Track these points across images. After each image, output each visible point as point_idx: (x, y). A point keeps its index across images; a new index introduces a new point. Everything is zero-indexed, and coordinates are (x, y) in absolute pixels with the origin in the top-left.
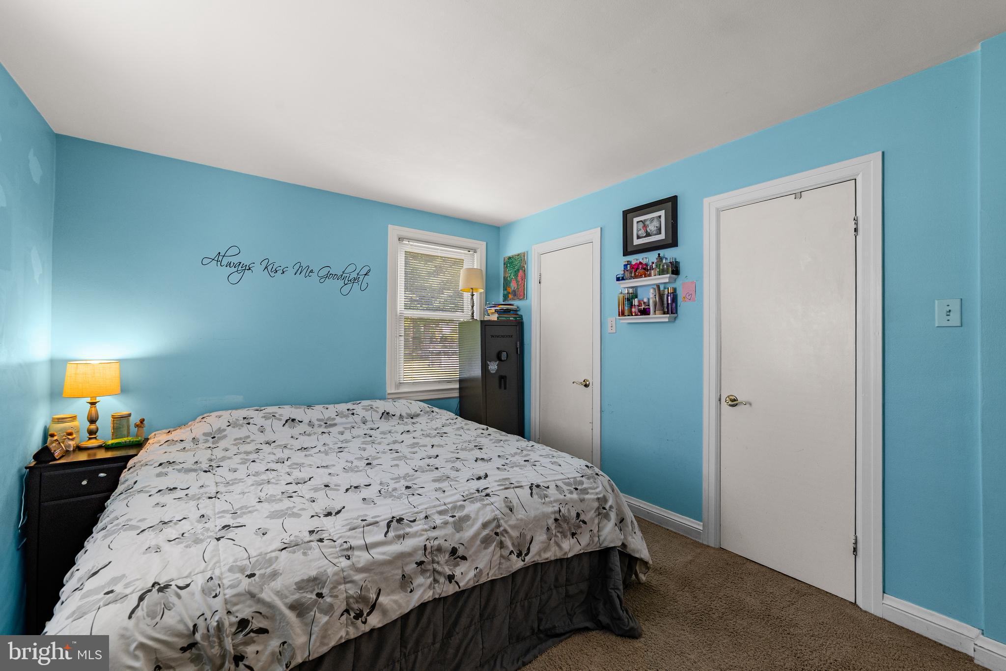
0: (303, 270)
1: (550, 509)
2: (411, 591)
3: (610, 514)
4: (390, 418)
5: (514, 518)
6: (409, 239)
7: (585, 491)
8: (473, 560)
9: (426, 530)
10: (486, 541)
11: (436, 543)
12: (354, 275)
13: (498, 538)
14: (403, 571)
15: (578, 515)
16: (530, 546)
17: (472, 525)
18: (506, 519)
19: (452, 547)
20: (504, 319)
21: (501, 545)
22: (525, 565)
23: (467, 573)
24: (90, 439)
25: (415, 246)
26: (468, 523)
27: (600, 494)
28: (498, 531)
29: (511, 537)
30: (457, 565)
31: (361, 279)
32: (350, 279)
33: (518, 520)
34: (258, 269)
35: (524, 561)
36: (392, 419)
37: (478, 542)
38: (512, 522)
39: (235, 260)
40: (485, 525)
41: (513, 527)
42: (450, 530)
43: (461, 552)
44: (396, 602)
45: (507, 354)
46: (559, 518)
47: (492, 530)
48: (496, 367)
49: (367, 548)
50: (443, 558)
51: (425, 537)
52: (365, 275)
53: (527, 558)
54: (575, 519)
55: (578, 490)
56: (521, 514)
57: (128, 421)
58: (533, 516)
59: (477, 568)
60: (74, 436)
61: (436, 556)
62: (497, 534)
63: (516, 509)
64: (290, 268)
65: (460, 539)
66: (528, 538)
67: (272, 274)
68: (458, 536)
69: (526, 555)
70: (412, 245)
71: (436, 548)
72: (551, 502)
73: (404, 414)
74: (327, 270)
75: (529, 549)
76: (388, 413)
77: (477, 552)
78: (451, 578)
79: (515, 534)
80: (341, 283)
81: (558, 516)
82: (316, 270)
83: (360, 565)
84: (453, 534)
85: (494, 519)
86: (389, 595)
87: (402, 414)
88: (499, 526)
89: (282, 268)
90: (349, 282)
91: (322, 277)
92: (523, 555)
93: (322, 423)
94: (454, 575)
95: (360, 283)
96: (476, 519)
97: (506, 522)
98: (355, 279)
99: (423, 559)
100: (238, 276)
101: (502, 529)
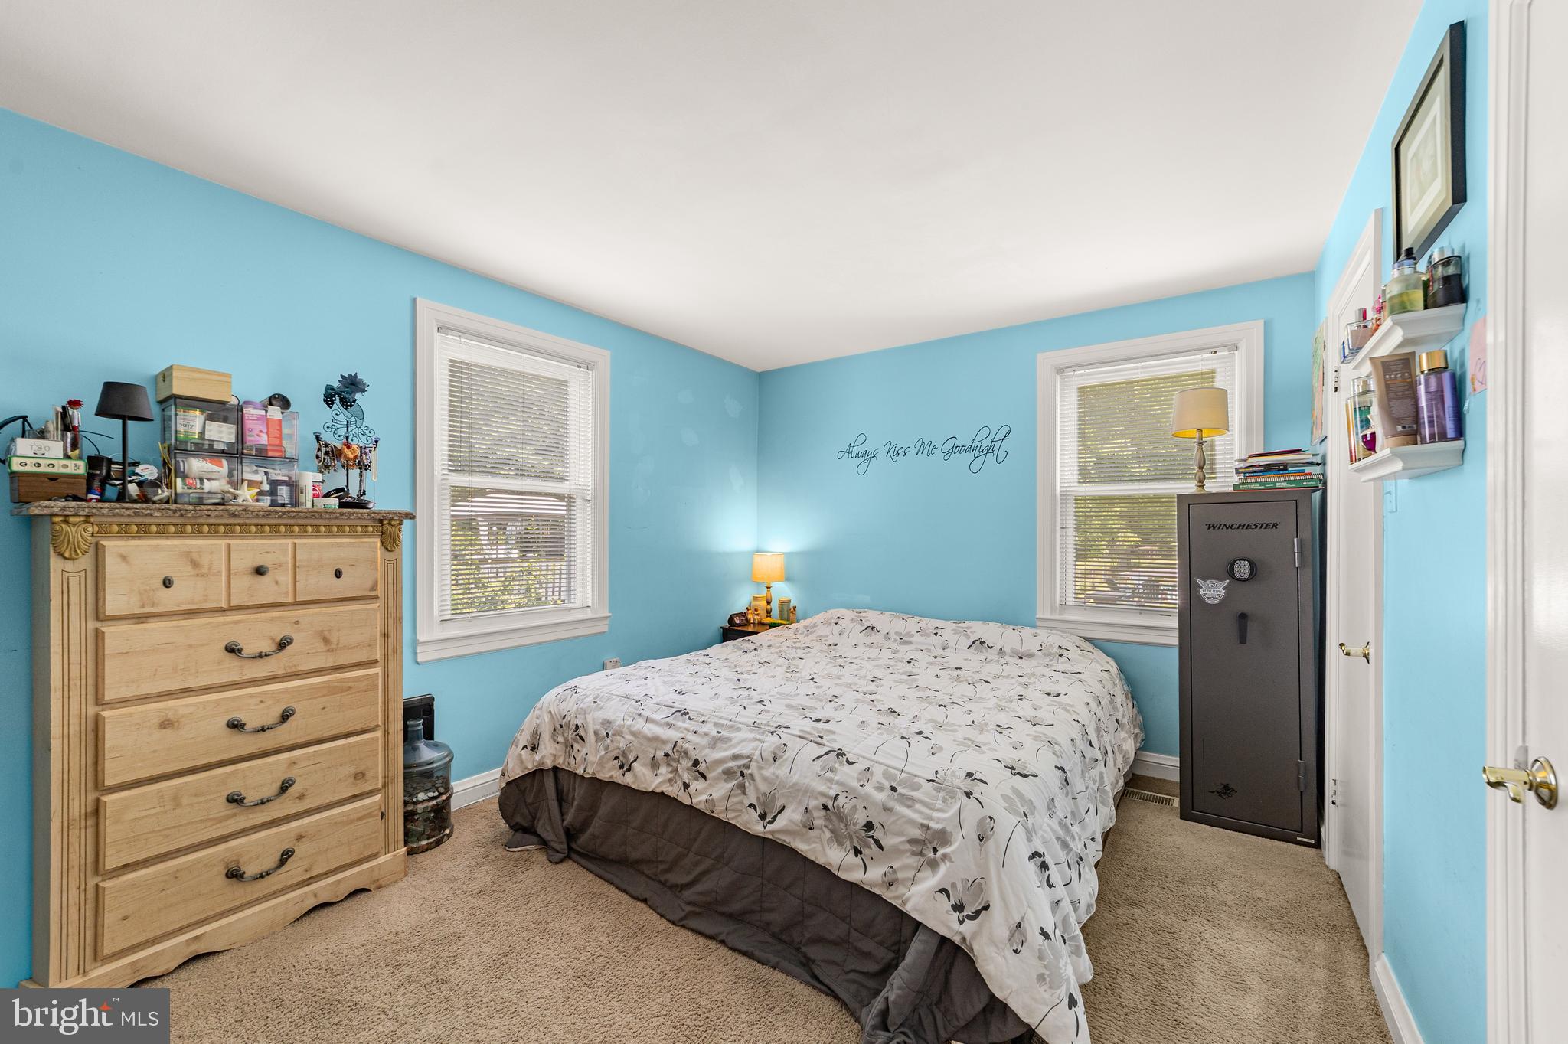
0: (926, 448)
1: (822, 788)
2: (656, 775)
3: (941, 866)
4: (984, 651)
5: (771, 769)
6: (1074, 367)
7: (908, 801)
8: (710, 785)
9: (688, 731)
10: (728, 774)
11: (686, 746)
12: (987, 442)
13: (741, 778)
14: (655, 753)
15: (869, 826)
16: (777, 815)
17: (726, 750)
18: (762, 764)
19: (696, 757)
20: (1257, 486)
21: (742, 787)
22: (765, 833)
23: (701, 793)
24: (767, 617)
25: (1089, 374)
26: (724, 746)
27: (937, 823)
28: (745, 771)
29: (757, 789)
30: (696, 779)
31: (997, 447)
32: (982, 450)
33: (774, 774)
34: (882, 454)
35: (765, 827)
36: (987, 652)
37: (720, 770)
38: (767, 773)
39: (862, 449)
40: (735, 757)
41: (765, 779)
42: (704, 741)
43: (702, 767)
44: (644, 775)
45: (1252, 563)
46: (830, 807)
47: (739, 767)
48: (1223, 593)
49: (647, 720)
50: (686, 763)
51: (681, 735)
52: (1003, 439)
53: (770, 827)
54: (858, 827)
55: (897, 793)
56: (781, 771)
57: (789, 606)
58: (794, 781)
59: (711, 795)
60: (759, 612)
61: (682, 757)
62: (742, 774)
63: (782, 762)
64: (912, 446)
65: (706, 756)
66: (778, 804)
67: (894, 458)
68: (707, 751)
69: (770, 822)
70: (1082, 375)
71: (683, 749)
72: (830, 780)
73: (1007, 649)
74: (951, 442)
75: (775, 817)
76: (982, 643)
77: (717, 779)
78: (686, 786)
79: (763, 787)
80: (970, 456)
81: (830, 804)
82: (939, 446)
83: (634, 729)
84: (704, 747)
85: (748, 757)
86: (642, 765)
87: (1005, 649)
88: (747, 767)
89: (903, 450)
90: (981, 453)
91: (946, 453)
92: (767, 820)
93: (898, 638)
94: (689, 786)
95: (995, 452)
96: (734, 746)
97: (760, 768)
98: (988, 448)
99: (670, 752)
100: (864, 465)
101: (749, 771)
